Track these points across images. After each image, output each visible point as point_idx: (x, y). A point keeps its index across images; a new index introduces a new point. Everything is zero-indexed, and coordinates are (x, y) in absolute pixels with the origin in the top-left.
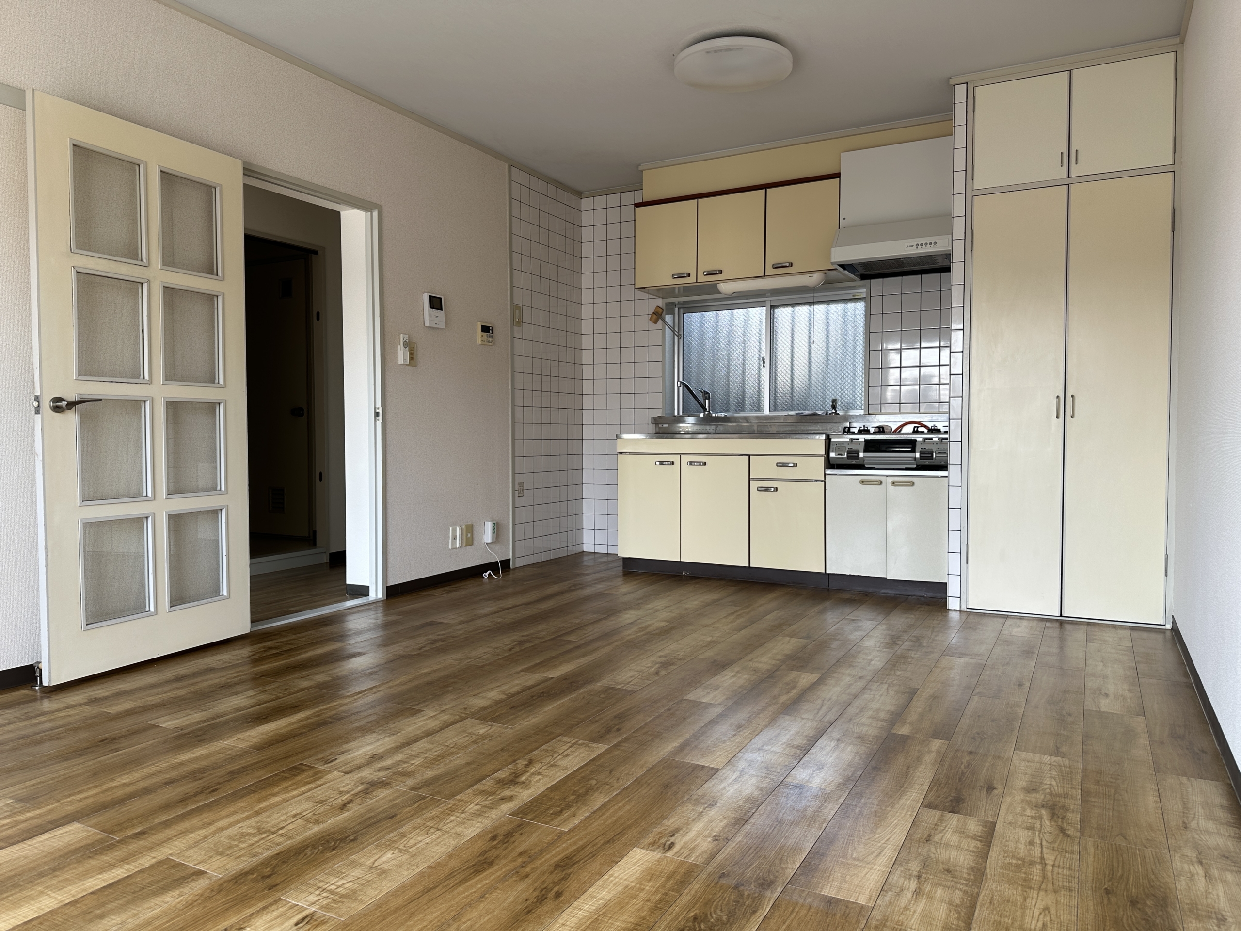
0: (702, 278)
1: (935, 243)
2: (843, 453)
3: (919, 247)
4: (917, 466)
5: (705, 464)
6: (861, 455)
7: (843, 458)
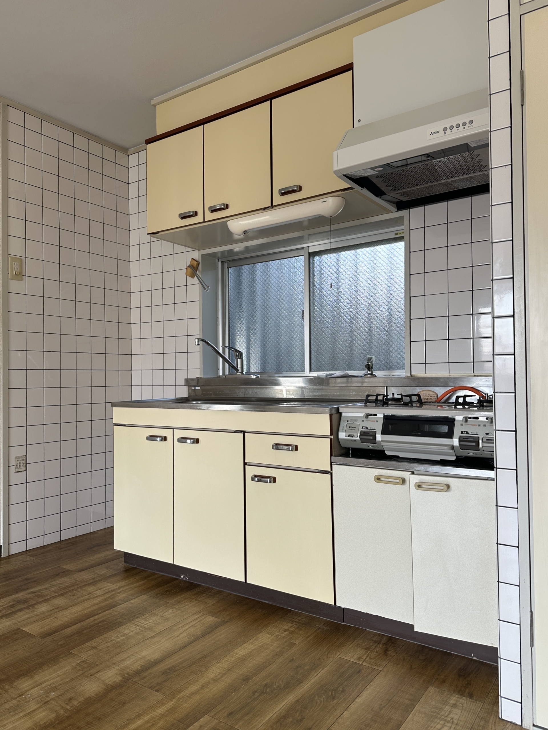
0: (210, 216)
1: (471, 122)
2: (355, 435)
3: (448, 131)
4: (457, 457)
5: (197, 441)
6: (379, 437)
7: (355, 441)
